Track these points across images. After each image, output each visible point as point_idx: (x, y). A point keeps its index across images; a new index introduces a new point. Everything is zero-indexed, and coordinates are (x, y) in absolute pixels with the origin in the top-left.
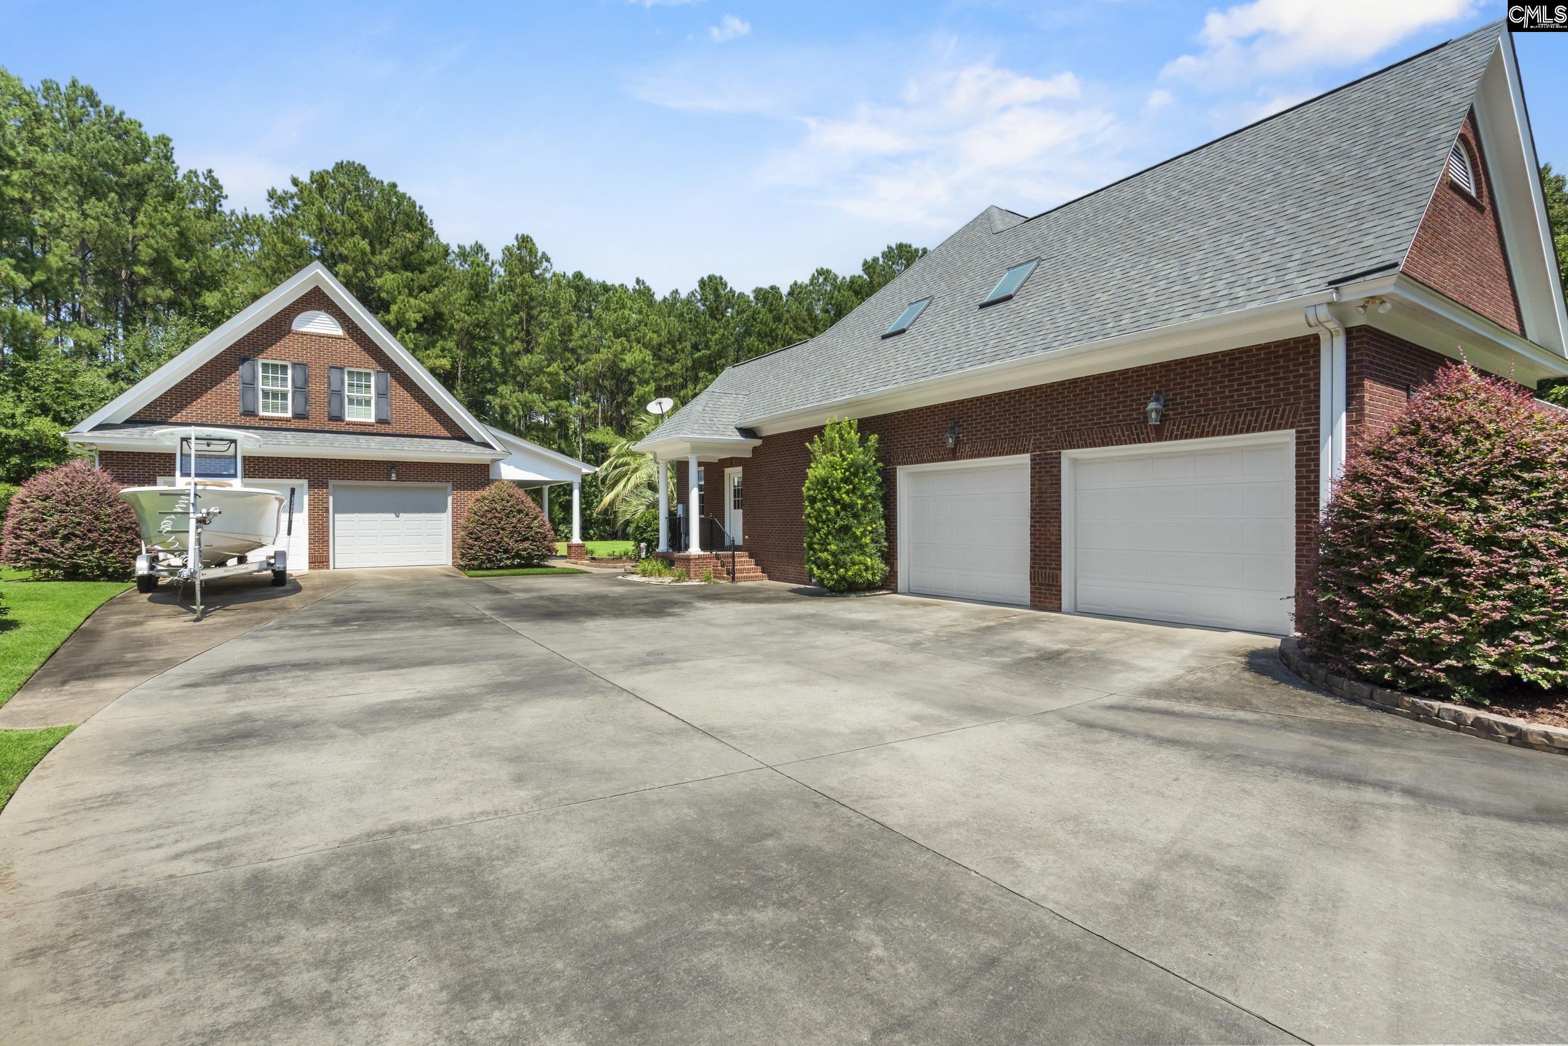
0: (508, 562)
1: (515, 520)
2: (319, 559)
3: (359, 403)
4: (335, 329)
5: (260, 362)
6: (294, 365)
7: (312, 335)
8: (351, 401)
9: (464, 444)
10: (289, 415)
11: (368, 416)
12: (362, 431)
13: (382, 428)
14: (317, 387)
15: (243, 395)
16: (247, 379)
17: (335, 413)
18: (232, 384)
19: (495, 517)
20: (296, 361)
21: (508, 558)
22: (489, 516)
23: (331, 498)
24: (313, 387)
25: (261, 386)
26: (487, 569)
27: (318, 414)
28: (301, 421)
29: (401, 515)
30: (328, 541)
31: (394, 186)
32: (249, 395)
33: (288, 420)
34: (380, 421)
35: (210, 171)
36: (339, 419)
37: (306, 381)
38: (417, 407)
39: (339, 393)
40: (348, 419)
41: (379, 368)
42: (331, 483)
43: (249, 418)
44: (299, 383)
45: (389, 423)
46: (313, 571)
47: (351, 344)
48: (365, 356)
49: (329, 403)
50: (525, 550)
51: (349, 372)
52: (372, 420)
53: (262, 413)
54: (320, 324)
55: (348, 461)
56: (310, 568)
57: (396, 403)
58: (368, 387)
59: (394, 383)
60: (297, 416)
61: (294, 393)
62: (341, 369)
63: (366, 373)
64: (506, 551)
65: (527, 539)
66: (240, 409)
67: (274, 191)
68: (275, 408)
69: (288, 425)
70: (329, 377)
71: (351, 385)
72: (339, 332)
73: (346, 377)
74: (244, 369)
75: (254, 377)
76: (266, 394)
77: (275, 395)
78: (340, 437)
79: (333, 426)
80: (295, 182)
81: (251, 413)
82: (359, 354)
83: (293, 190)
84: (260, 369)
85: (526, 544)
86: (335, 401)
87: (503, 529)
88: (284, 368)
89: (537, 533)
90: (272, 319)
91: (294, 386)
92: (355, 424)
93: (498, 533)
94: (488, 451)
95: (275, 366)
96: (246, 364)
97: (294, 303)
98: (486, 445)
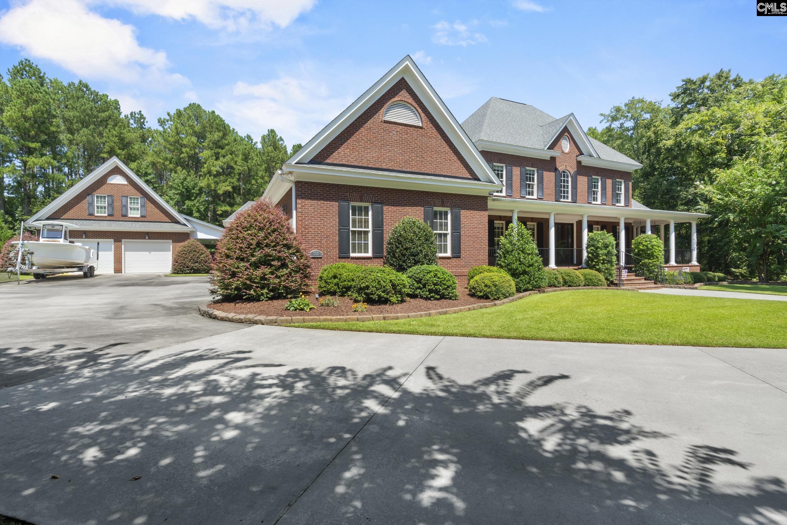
0: (188, 271)
1: (192, 255)
2: (118, 269)
3: (134, 209)
4: (124, 182)
5: (95, 195)
6: (108, 196)
7: (115, 184)
8: (131, 209)
9: (176, 224)
10: (106, 215)
11: (136, 214)
12: (135, 220)
13: (143, 219)
14: (117, 204)
15: (88, 208)
16: (90, 202)
17: (124, 214)
18: (84, 204)
19: (184, 254)
20: (109, 194)
21: (188, 270)
22: (182, 253)
23: (123, 246)
24: (115, 204)
25: (96, 204)
26: (180, 274)
27: (118, 214)
28: (111, 217)
29: (152, 252)
30: (122, 263)
31: (213, 112)
32: (91, 208)
33: (106, 217)
34: (142, 216)
35: (140, 112)
36: (126, 216)
37: (113, 202)
38: (157, 210)
39: (126, 206)
40: (129, 216)
41: (141, 196)
42: (123, 240)
43: (91, 217)
44: (110, 203)
45: (146, 217)
46: (115, 274)
47: (130, 187)
48: (135, 191)
49: (122, 210)
50: (196, 266)
51: (130, 198)
52: (139, 216)
53: (96, 214)
54: (118, 180)
55: (129, 232)
56: (115, 273)
57: (149, 209)
58: (138, 203)
59: (148, 201)
60: (109, 215)
61: (108, 206)
62: (127, 197)
63: (137, 198)
64: (187, 267)
65: (197, 262)
66: (87, 213)
67: (160, 118)
68: (101, 213)
69: (106, 219)
70: (121, 200)
71: (131, 203)
72: (126, 183)
73: (129, 200)
74: (89, 198)
75: (93, 201)
76: (98, 207)
77: (101, 207)
78: (125, 223)
79: (124, 219)
80: (169, 114)
81: (91, 215)
82: (133, 191)
83: (168, 118)
84: (95, 198)
85: (197, 264)
86: (124, 209)
87: (187, 258)
88: (105, 197)
89: (202, 260)
90: (99, 179)
91: (108, 204)
92: (132, 218)
93: (185, 260)
94: (185, 227)
95: (101, 197)
96: (89, 196)
97: (108, 173)
98: (185, 225)
